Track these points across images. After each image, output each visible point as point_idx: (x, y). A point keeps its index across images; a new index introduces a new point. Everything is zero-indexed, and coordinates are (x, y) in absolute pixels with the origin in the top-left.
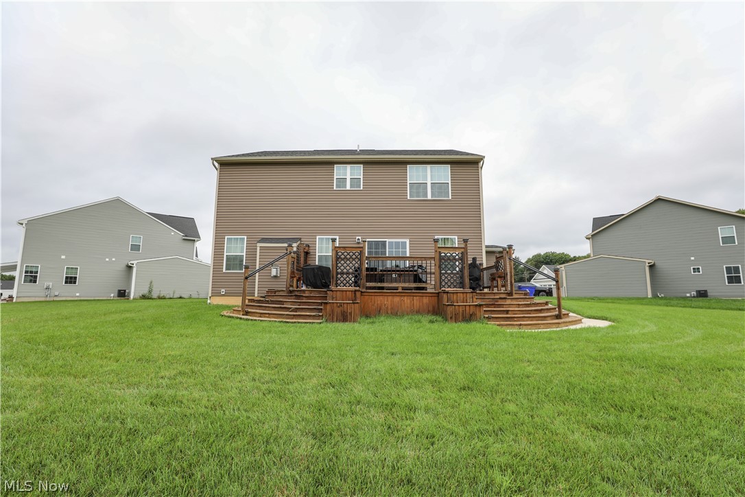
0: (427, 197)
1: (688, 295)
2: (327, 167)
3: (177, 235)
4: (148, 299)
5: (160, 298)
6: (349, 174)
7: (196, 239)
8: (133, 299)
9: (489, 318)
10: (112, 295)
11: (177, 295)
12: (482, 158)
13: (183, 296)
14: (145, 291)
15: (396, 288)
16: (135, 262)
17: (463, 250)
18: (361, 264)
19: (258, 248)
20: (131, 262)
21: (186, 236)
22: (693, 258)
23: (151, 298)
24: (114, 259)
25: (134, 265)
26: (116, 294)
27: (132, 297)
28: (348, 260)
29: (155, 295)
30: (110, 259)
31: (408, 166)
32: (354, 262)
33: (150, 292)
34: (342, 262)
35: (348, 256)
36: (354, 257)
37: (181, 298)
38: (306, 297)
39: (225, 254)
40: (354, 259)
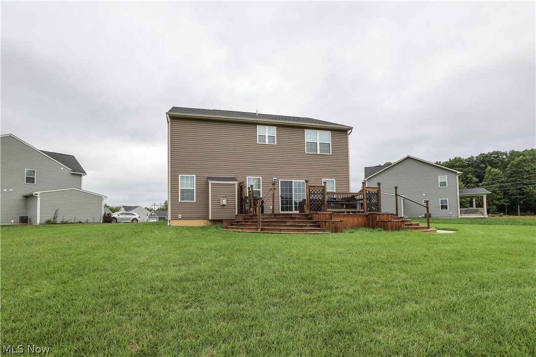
0: (317, 152)
1: (420, 216)
2: (252, 127)
3: (65, 170)
4: (53, 224)
5: (63, 223)
6: (267, 133)
7: (83, 174)
8: (40, 224)
9: (408, 228)
10: (13, 221)
11: (77, 221)
12: (351, 128)
13: (83, 221)
14: (50, 217)
15: (344, 212)
16: (38, 193)
17: (378, 189)
18: (324, 197)
19: (210, 185)
20: (36, 193)
21: (74, 171)
22: (424, 195)
23: (55, 223)
24: (11, 190)
25: (38, 195)
26: (18, 220)
27: (38, 222)
28: (315, 194)
29: (59, 221)
30: (8, 189)
31: (305, 130)
32: (319, 196)
33: (55, 218)
34: (313, 196)
35: (316, 192)
36: (319, 192)
37: (80, 222)
38: (298, 218)
39: (180, 188)
40: (319, 194)
